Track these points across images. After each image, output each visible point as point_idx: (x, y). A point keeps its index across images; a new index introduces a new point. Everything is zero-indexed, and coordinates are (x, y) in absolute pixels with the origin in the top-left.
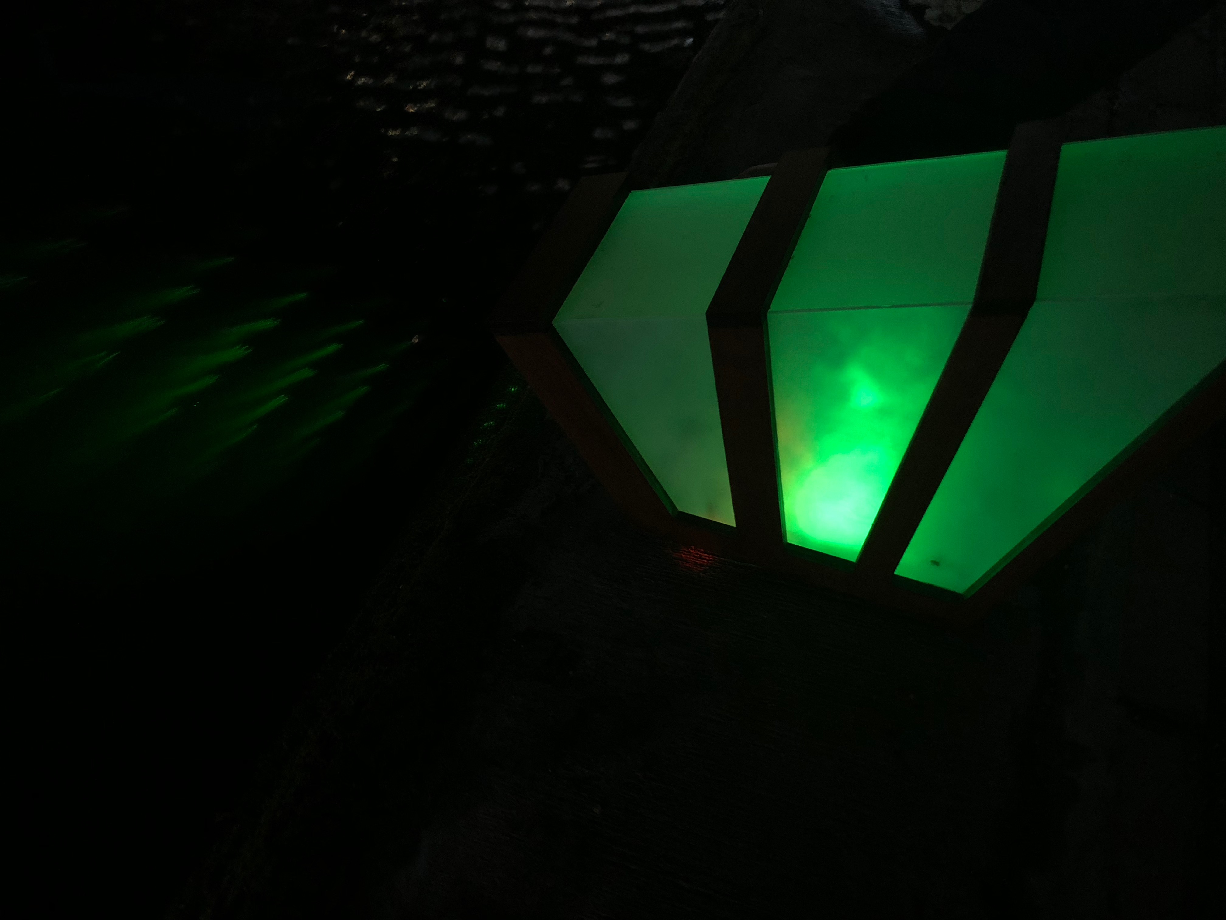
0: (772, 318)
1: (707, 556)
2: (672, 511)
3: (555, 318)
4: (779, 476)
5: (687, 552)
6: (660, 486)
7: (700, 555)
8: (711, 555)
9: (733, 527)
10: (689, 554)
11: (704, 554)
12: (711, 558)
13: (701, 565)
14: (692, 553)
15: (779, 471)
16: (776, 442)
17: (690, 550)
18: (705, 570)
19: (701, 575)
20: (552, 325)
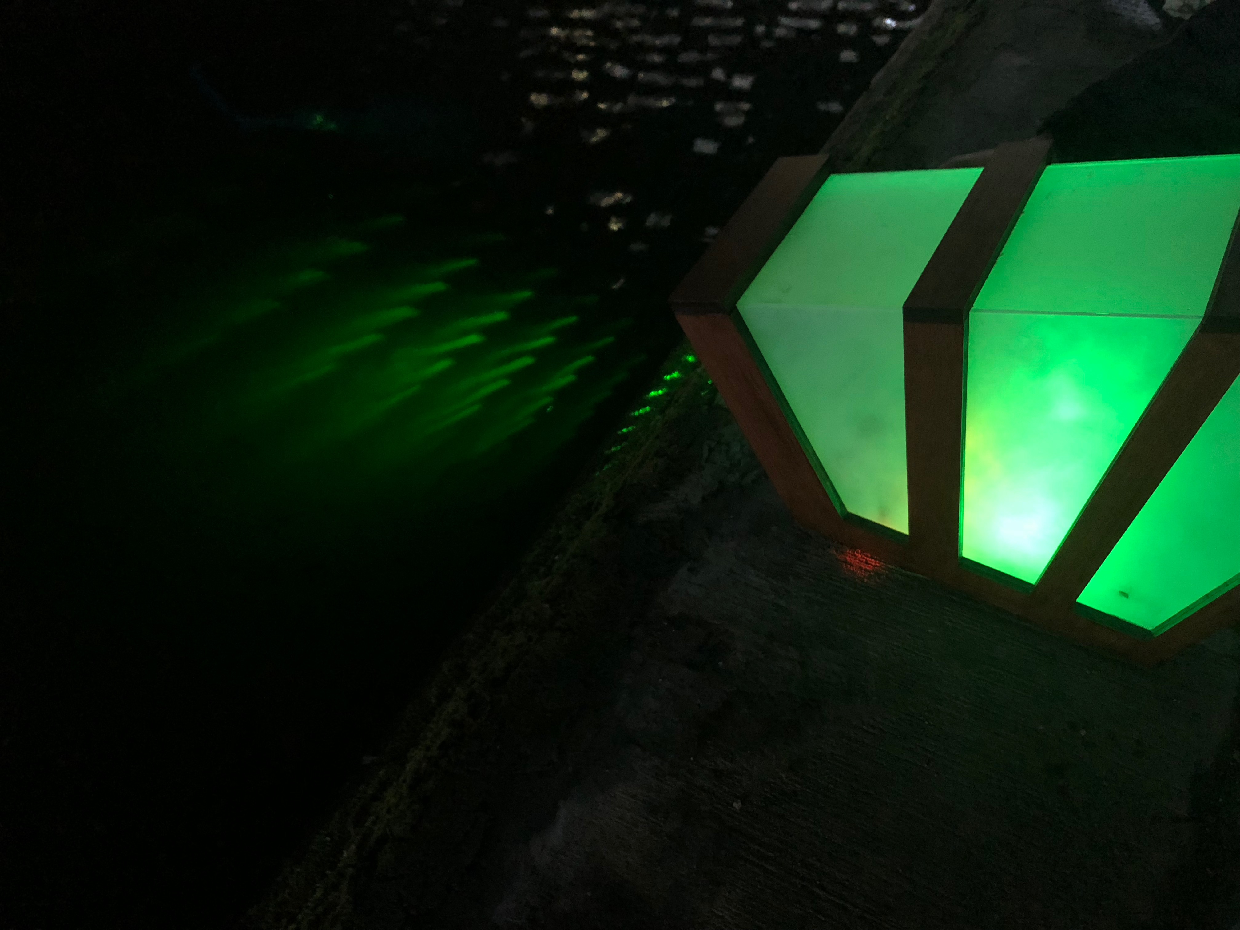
0: (974, 316)
1: (873, 562)
2: (841, 511)
3: (741, 301)
4: (962, 485)
5: (852, 555)
6: (831, 483)
7: (866, 560)
8: (878, 561)
9: (905, 535)
10: (854, 557)
11: (870, 560)
12: (877, 564)
13: (866, 570)
14: (857, 556)
15: (963, 479)
16: (963, 449)
17: (855, 553)
18: (870, 575)
19: (865, 580)
20: (736, 308)
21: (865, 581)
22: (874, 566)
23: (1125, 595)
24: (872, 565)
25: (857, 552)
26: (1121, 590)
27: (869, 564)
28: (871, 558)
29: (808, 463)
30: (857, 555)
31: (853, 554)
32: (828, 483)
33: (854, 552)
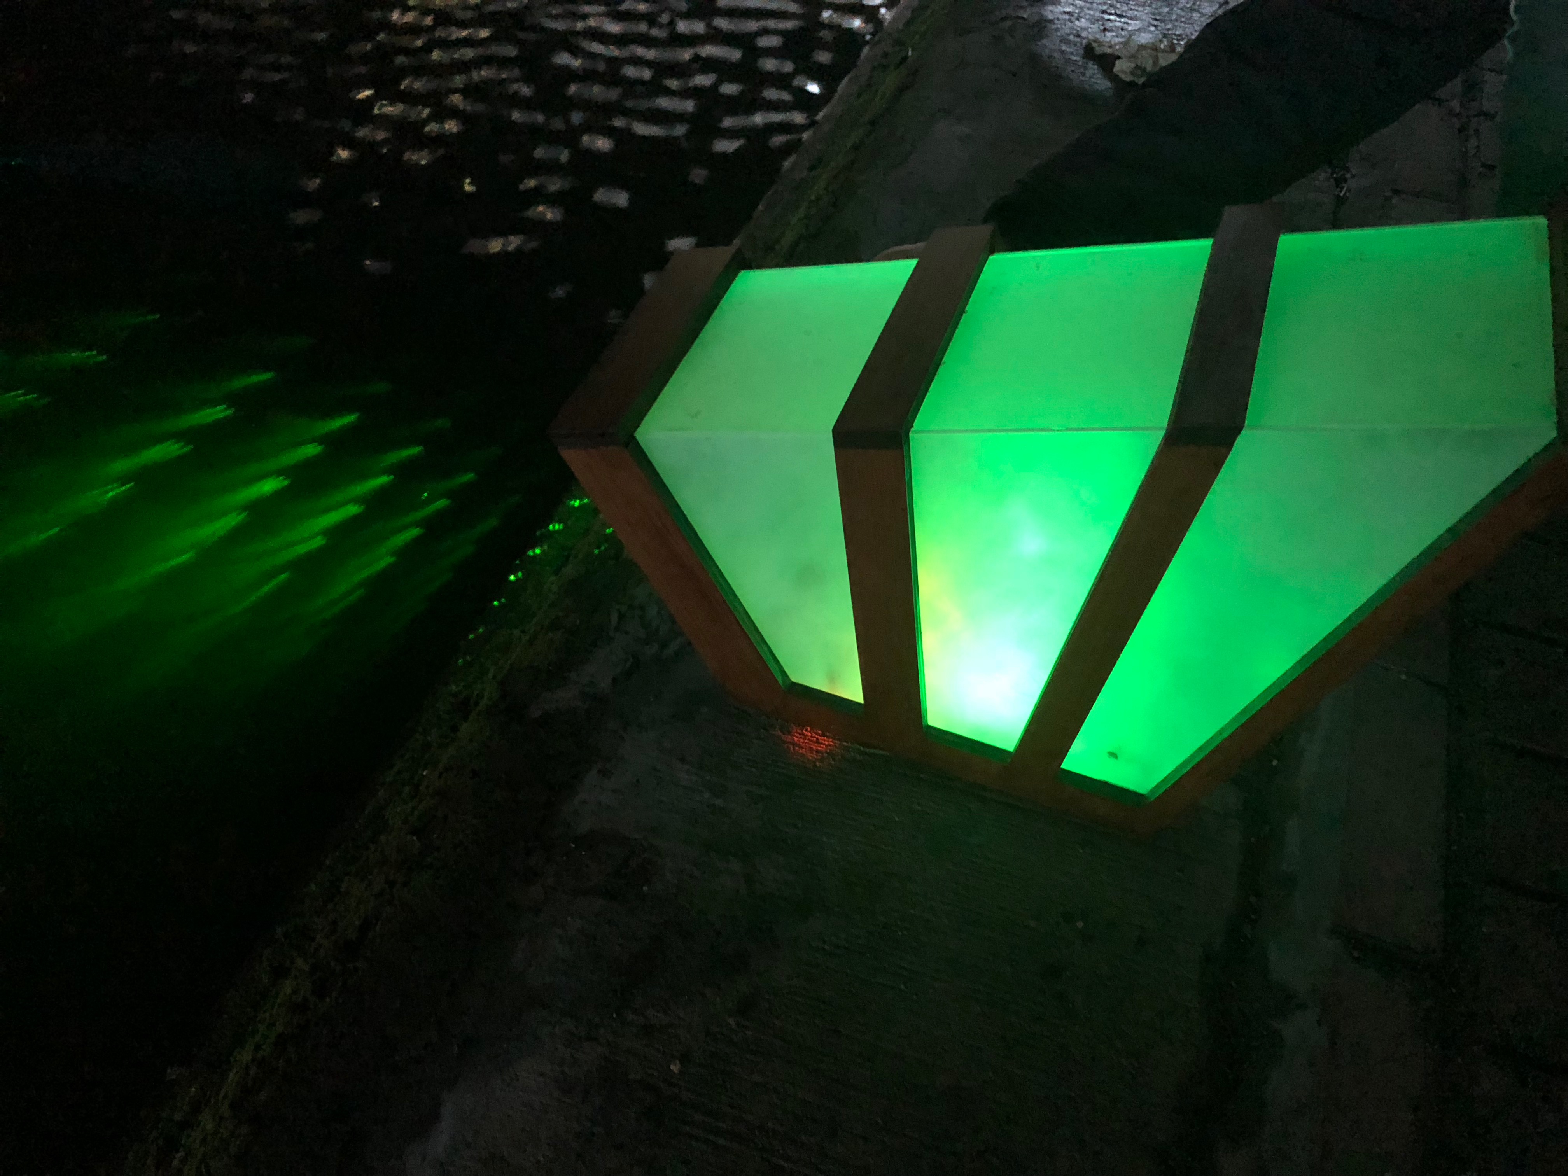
0: (915, 438)
1: (825, 741)
2: (783, 682)
3: (639, 430)
4: (920, 639)
5: (800, 734)
6: (769, 648)
7: (817, 739)
8: (831, 740)
9: (860, 704)
10: (803, 737)
11: (822, 738)
12: (831, 743)
13: (817, 751)
14: (807, 736)
15: (919, 633)
16: (917, 596)
17: (804, 731)
18: (823, 757)
19: (818, 764)
20: (634, 438)
21: (818, 766)
22: (827, 746)
23: (1113, 755)
24: (824, 744)
25: (806, 730)
26: (1108, 751)
27: (822, 744)
28: (823, 735)
29: (740, 625)
30: (806, 733)
31: (800, 732)
32: (766, 649)
33: (802, 731)
